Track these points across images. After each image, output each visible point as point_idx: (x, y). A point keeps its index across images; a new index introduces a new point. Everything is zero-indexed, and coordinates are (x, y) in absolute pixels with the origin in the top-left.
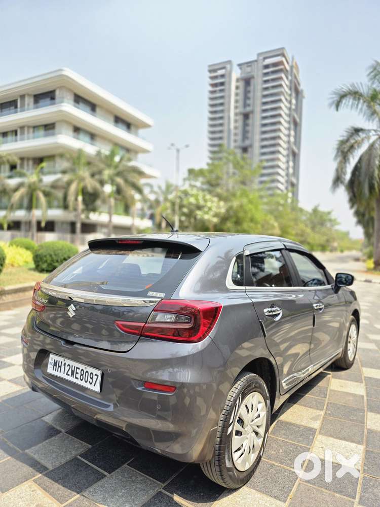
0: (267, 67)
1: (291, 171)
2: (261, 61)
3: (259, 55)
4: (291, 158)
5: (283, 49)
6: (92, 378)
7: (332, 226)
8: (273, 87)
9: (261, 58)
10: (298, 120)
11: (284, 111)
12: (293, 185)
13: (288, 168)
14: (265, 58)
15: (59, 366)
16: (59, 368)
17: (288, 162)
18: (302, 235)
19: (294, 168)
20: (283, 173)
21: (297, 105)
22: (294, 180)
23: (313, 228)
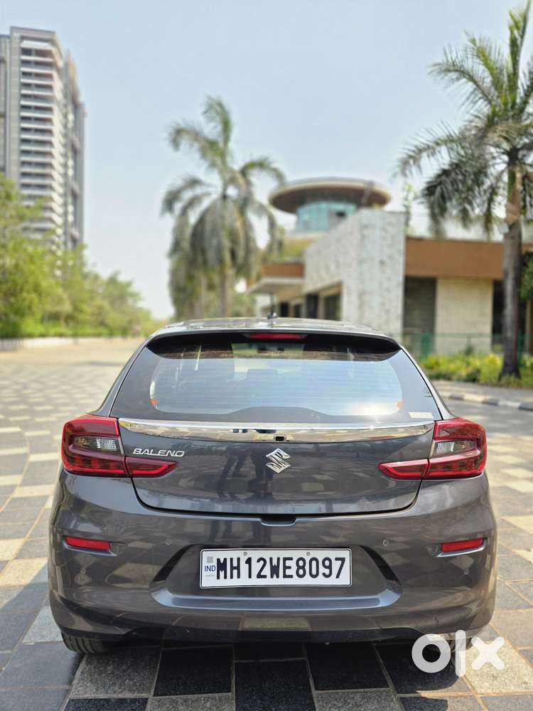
0: (26, 52)
1: (71, 218)
2: (18, 41)
3: (13, 29)
4: (70, 200)
5: (53, 33)
6: (330, 567)
7: (136, 301)
8: (39, 86)
9: (17, 35)
10: (78, 145)
11: (57, 127)
12: (74, 241)
13: (66, 214)
14: (23, 38)
15: (232, 569)
16: (235, 572)
17: (65, 205)
18: (100, 314)
19: (75, 214)
20: (59, 221)
21: (75, 122)
22: (76, 233)
23: (112, 304)
